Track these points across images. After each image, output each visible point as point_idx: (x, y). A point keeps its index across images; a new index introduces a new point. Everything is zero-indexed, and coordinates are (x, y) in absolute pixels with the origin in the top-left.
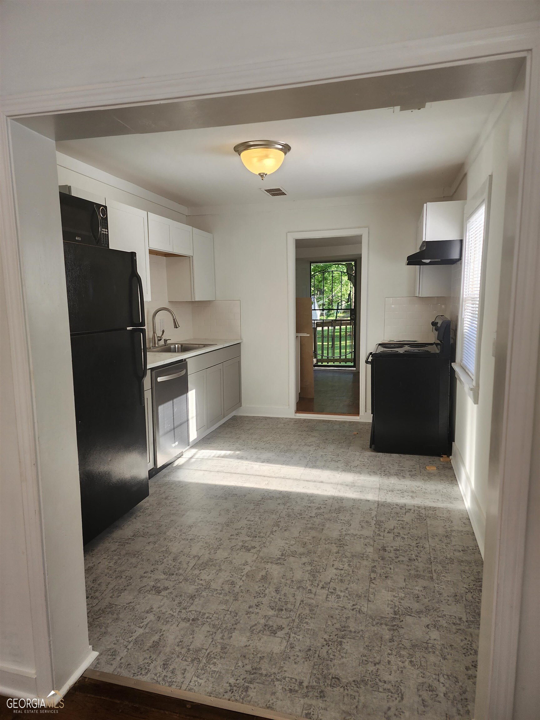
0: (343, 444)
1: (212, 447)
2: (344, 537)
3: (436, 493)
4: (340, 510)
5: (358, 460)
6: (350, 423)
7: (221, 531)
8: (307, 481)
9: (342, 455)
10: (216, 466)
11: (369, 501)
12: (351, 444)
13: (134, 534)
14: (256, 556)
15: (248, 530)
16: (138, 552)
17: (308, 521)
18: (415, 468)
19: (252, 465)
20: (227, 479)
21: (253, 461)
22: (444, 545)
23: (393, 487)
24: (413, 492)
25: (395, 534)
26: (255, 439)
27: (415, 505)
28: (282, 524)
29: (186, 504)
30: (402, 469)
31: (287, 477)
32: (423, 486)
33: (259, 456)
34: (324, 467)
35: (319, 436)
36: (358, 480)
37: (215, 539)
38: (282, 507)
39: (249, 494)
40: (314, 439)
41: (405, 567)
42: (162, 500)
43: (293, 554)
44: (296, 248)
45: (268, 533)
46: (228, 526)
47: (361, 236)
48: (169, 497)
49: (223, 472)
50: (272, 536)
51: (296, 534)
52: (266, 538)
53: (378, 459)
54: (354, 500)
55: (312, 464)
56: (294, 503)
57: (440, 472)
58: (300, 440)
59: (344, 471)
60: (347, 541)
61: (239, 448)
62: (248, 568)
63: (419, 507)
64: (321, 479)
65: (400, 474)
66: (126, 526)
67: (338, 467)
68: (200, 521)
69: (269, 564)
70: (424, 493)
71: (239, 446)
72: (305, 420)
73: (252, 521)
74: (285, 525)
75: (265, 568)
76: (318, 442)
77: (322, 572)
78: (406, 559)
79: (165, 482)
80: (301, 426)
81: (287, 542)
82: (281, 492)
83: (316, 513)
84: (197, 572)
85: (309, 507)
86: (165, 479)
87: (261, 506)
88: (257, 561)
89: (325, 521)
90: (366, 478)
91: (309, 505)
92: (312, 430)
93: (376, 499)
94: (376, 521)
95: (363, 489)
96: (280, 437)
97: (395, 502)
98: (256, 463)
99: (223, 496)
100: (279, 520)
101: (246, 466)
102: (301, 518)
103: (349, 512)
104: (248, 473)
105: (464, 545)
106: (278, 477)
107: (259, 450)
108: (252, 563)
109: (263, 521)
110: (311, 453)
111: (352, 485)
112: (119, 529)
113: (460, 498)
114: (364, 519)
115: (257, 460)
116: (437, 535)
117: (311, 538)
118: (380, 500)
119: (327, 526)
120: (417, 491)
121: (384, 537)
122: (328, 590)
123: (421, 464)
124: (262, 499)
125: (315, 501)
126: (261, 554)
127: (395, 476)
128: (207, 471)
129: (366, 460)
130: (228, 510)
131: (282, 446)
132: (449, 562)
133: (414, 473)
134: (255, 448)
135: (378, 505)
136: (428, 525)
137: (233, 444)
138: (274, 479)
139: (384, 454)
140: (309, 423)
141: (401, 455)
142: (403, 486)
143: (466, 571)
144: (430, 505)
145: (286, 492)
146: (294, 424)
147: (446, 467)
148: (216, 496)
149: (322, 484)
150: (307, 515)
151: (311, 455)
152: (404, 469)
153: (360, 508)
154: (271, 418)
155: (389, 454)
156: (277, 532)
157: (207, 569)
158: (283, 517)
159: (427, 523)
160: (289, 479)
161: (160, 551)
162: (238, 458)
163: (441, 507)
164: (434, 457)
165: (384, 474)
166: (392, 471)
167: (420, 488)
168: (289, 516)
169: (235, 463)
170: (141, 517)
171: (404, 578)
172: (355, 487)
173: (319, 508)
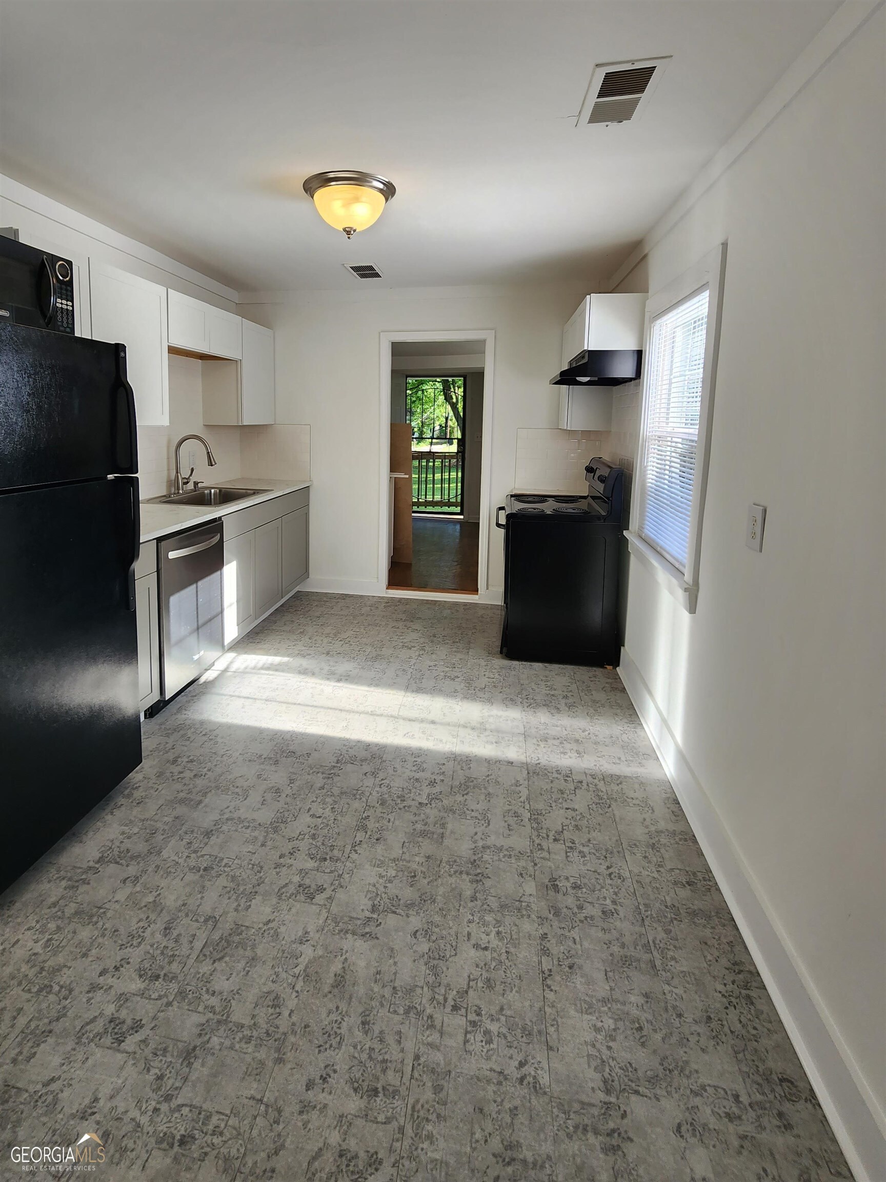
0: (458, 644)
1: (261, 649)
2: (480, 855)
3: (614, 743)
4: (467, 786)
5: (485, 675)
6: (464, 605)
7: (262, 845)
8: (410, 720)
9: (460, 666)
10: (264, 688)
11: (512, 763)
12: (471, 645)
13: (100, 855)
14: (324, 914)
15: (311, 841)
16: (100, 908)
17: (415, 814)
18: (571, 691)
19: (322, 687)
20: (280, 716)
21: (322, 679)
22: (654, 869)
23: (546, 732)
24: (577, 741)
25: (567, 845)
26: (328, 635)
27: (586, 771)
28: (371, 825)
29: (207, 776)
30: (552, 693)
31: (378, 712)
32: (591, 728)
33: (333, 668)
34: (435, 691)
35: (423, 629)
36: (489, 716)
37: (250, 866)
38: (369, 782)
39: (316, 750)
40: (414, 635)
41: (600, 934)
42: (168, 765)
43: (394, 906)
44: (392, 355)
45: (348, 848)
46: (276, 830)
47: (484, 341)
48: (179, 759)
49: (275, 701)
50: (354, 856)
51: (397, 852)
52: (343, 862)
53: (513, 673)
54: (488, 761)
55: (416, 685)
56: (391, 771)
57: (609, 697)
58: (395, 638)
59: (465, 697)
60: (487, 866)
61: (302, 653)
62: (308, 952)
63: (593, 776)
64: (431, 717)
65: (550, 703)
66: (91, 834)
67: (456, 691)
68: (227, 819)
69: (349, 936)
70: (595, 744)
71: (304, 648)
72: (400, 600)
73: (320, 817)
74: (377, 825)
75: (342, 949)
76: (422, 640)
77: (450, 957)
78: (596, 911)
79: (179, 723)
80: (396, 610)
81: (381, 870)
82: (368, 746)
83: (429, 795)
84: (205, 968)
85: (417, 780)
86: (179, 716)
87: (336, 779)
88: (326, 929)
89: (446, 815)
90: (500, 713)
91: (417, 775)
92: (412, 619)
93: (523, 758)
94: (529, 812)
95: (499, 736)
96: (365, 632)
97: (554, 764)
98: (327, 682)
99: (273, 756)
100: (365, 814)
101: (312, 688)
102: (404, 807)
103: (483, 791)
104: (315, 704)
105: (687, 869)
106: (363, 713)
107: (332, 656)
108: (318, 935)
109: (339, 818)
110: (413, 661)
111: (480, 728)
112: (76, 842)
113: (651, 755)
114: (510, 807)
115: (331, 676)
116: (638, 844)
117: (423, 860)
118: (529, 760)
119: (450, 826)
120: (584, 740)
121: (549, 853)
122: (466, 1016)
123: (578, 683)
124: (337, 763)
125: (425, 766)
126: (334, 909)
127: (544, 707)
128: (248, 698)
129: (496, 675)
130: (278, 791)
131: (369, 649)
132: (673, 916)
133: (571, 700)
134: (328, 653)
135: (528, 773)
136: (617, 820)
137: (293, 643)
138: (357, 716)
139: (521, 663)
140: (408, 606)
141: (546, 665)
142: (559, 729)
143: (709, 943)
144: (611, 772)
145: (377, 745)
146: (385, 607)
147: (616, 689)
148: (261, 756)
149: (432, 726)
150: (413, 800)
151: (413, 667)
152: (556, 692)
153: (499, 779)
154: (352, 596)
155: (529, 663)
156: (365, 846)
157: (227, 959)
158: (374, 807)
159: (614, 815)
160: (381, 715)
161: (143, 904)
162: (300, 673)
163: (629, 775)
164: (594, 669)
165: (527, 705)
166: (539, 698)
167: (587, 733)
168: (383, 803)
169: (293, 681)
170: (123, 808)
171: (604, 969)
172: (487, 733)
173: (432, 783)
